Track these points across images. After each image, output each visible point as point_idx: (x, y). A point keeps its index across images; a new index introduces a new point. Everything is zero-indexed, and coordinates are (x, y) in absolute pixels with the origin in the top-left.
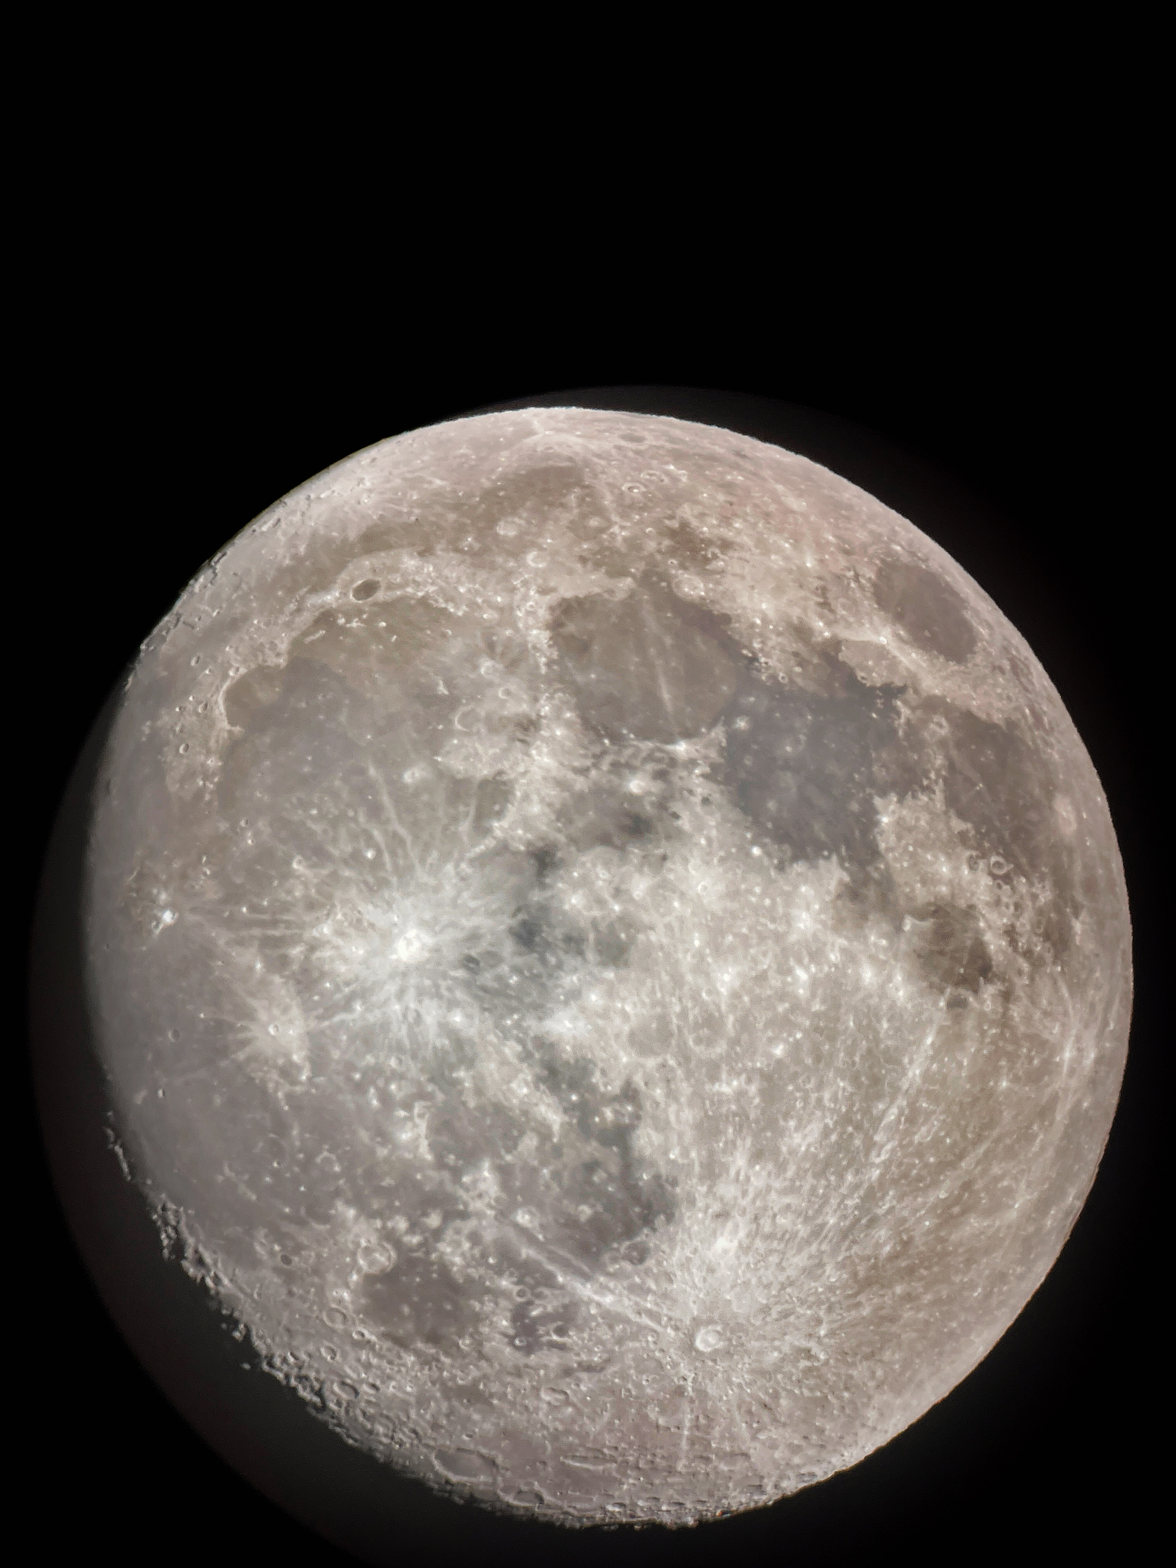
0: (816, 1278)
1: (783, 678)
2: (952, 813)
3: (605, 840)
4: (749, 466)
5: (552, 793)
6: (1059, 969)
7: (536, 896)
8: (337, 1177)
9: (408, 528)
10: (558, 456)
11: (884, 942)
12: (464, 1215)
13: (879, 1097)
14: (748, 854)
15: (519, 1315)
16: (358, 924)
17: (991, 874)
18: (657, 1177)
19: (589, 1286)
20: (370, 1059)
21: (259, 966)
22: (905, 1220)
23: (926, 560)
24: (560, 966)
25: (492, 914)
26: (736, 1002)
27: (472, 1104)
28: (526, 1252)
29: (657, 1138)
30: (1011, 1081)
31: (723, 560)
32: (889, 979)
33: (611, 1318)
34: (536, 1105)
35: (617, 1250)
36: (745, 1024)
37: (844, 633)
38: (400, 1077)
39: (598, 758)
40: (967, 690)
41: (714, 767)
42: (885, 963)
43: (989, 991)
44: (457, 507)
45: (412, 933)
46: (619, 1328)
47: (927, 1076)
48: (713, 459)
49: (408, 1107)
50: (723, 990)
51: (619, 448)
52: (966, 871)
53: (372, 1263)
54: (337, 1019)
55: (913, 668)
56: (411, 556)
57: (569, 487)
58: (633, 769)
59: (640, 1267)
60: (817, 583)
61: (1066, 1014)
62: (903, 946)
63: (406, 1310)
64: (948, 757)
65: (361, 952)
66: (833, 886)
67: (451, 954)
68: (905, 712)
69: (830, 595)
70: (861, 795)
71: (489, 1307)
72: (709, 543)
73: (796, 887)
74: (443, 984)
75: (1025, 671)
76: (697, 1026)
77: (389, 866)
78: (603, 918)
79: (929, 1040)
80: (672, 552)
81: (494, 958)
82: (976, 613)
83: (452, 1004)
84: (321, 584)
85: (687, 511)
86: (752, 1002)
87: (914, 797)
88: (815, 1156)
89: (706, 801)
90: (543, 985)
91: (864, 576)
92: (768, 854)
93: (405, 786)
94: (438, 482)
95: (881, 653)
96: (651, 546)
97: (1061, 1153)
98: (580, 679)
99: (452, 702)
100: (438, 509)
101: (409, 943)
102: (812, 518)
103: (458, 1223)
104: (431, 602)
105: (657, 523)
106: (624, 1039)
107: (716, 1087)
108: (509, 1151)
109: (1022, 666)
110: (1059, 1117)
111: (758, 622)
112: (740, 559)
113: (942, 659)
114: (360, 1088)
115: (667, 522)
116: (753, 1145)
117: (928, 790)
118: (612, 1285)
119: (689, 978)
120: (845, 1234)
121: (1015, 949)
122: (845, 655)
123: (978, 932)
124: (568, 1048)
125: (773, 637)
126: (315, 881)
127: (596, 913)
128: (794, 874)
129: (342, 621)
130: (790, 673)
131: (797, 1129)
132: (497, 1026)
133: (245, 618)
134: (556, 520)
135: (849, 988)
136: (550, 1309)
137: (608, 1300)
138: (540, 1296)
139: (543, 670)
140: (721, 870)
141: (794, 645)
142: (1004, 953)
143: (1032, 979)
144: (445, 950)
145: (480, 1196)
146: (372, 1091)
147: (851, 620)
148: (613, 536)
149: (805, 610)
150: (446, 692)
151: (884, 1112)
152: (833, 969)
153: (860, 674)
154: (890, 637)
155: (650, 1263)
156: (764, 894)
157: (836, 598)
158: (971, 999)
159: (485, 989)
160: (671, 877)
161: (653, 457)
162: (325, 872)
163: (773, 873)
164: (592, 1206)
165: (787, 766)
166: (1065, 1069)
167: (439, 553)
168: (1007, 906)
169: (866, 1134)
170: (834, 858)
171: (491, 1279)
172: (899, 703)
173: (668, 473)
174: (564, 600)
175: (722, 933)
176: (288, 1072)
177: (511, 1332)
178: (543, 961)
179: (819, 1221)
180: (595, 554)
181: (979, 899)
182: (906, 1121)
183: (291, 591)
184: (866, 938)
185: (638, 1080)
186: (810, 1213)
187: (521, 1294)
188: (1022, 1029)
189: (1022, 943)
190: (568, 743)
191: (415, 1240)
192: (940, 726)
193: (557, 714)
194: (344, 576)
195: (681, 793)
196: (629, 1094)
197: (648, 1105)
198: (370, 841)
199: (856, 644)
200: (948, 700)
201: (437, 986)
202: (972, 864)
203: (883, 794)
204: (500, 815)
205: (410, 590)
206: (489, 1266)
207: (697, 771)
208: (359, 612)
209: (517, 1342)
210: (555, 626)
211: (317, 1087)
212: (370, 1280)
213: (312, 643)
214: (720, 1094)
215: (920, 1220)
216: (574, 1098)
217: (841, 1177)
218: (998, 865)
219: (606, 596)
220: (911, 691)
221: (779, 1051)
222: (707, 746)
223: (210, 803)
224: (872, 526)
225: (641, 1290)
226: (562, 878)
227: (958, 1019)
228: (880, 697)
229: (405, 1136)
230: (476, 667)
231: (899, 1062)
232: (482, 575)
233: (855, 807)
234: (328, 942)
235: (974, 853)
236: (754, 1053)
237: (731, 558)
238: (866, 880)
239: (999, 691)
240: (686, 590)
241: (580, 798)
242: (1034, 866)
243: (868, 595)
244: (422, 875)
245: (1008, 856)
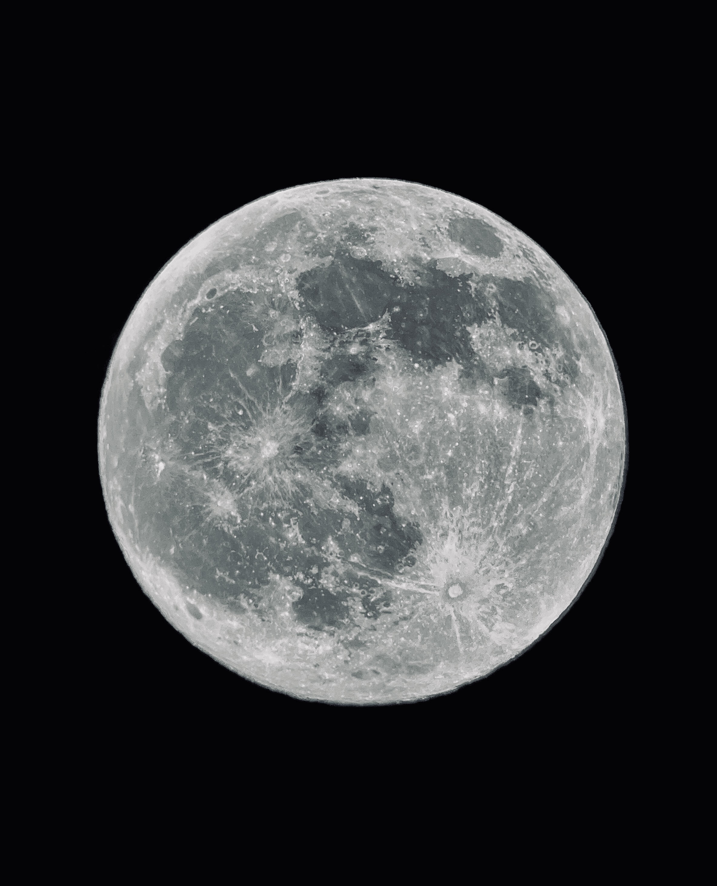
0: (497, 552)
1: (412, 284)
2: (505, 326)
3: (345, 378)
4: (380, 191)
5: (316, 363)
6: (574, 385)
7: (320, 412)
8: (266, 562)
9: (226, 260)
10: (289, 209)
11: (487, 392)
12: (328, 564)
13: (501, 464)
14: (413, 368)
15: (365, 602)
16: (243, 447)
17: (530, 350)
18: (409, 524)
19: (393, 582)
20: (265, 505)
21: (205, 477)
22: (530, 516)
23: (473, 215)
24: (339, 440)
25: (302, 426)
26: (423, 436)
27: (316, 513)
28: (361, 574)
29: (403, 507)
30: (564, 441)
31: (373, 236)
32: (493, 408)
33: (407, 594)
34: (345, 506)
35: (401, 562)
36: (431, 445)
37: (437, 257)
38: (280, 509)
39: (332, 342)
40: (502, 268)
41: (387, 332)
42: (489, 401)
43: (542, 403)
44: (245, 245)
45: (269, 444)
46: (412, 597)
47: (522, 448)
48: (362, 192)
49: (288, 522)
50: (417, 432)
51: (316, 198)
52: (518, 351)
53: (293, 597)
54: (245, 491)
55: (473, 265)
56: (229, 272)
57: (295, 222)
58: (350, 343)
59: (413, 567)
60: (420, 236)
61: (583, 405)
62: (496, 392)
63: (315, 613)
64: (498, 300)
65: (248, 458)
66: (456, 373)
67: (288, 448)
68: (473, 285)
69: (427, 241)
70: (460, 328)
71: (350, 603)
72: (365, 230)
73: (439, 377)
74: (288, 463)
75: (531, 254)
76: (409, 452)
77: (250, 416)
78: (353, 414)
79: (519, 431)
80: (348, 239)
81: (308, 445)
82: (502, 233)
83: (295, 471)
84: (192, 297)
85: (352, 218)
86: (431, 434)
87: (486, 323)
88: (480, 497)
89: (387, 349)
90: (333, 451)
91: (442, 228)
92: (421, 365)
93: (249, 378)
94: (235, 235)
95: (457, 261)
96: (337, 238)
97: (598, 468)
98: (316, 308)
99: (260, 334)
100: (237, 247)
101: (268, 448)
102: (413, 208)
103: (326, 569)
104: (241, 291)
105: (338, 228)
106: (375, 466)
107: (425, 477)
108: (339, 530)
109: (529, 252)
110: (592, 453)
111: (395, 261)
112: (380, 234)
113: (487, 257)
114: (265, 520)
115: (344, 226)
116: (449, 499)
117: (492, 317)
118: (403, 579)
119: (399, 431)
120: (503, 529)
121: (550, 381)
122: (440, 267)
123: (531, 378)
124: (352, 477)
125: (404, 266)
126: (219, 431)
127: (350, 413)
128: (436, 371)
129: (204, 311)
130: (414, 280)
131: (467, 487)
132: (317, 474)
133: (163, 321)
134: (291, 238)
135: (475, 417)
136: (378, 597)
137: (404, 586)
138: (372, 592)
139: (298, 308)
140: (401, 379)
141: (414, 267)
142: (546, 384)
143: (562, 392)
144: (285, 447)
145: (331, 554)
146: (271, 519)
147: (439, 249)
148: (319, 239)
149: (416, 250)
150: (257, 330)
151: (506, 470)
152: (465, 411)
153: (448, 273)
154: (460, 253)
155: (418, 563)
156: (424, 384)
157: (430, 241)
158: (534, 409)
159: (308, 460)
160: (379, 388)
161: (332, 198)
162: (223, 426)
163: (426, 373)
164: (383, 545)
165: (422, 323)
166: (590, 430)
167: (241, 267)
168: (542, 362)
169: (500, 481)
170: (453, 360)
171: (348, 590)
172: (470, 282)
173: (340, 204)
174: (302, 273)
175: (409, 407)
176: (231, 521)
177: (365, 611)
178: (330, 440)
179: (490, 526)
180: (312, 249)
181: (527, 362)
182: (518, 471)
183: (180, 303)
184: (477, 392)
185: (387, 483)
186: (485, 523)
187: (363, 593)
188: (563, 416)
189: (553, 378)
190: (317, 339)
191: (310, 581)
192: (492, 288)
193: (309, 326)
194: (201, 290)
195: (375, 349)
196: (386, 490)
197: (395, 493)
198: (240, 407)
199: (443, 260)
200: (494, 275)
201: (286, 464)
202: (521, 347)
203: (470, 324)
204: (294, 379)
205: (230, 288)
206: (346, 585)
207: (381, 336)
208: (210, 304)
209: (368, 615)
210: (300, 287)
211: (246, 524)
212: (295, 604)
213: (193, 325)
214: (428, 480)
215: (537, 515)
216: (361, 498)
217: (494, 504)
218: (533, 345)
219: (321, 267)
220: (474, 275)
221: (450, 453)
222: (382, 324)
223: (165, 409)
224: (445, 205)
225: (416, 577)
226: (329, 401)
227: (530, 419)
228: (460, 282)
229: (290, 535)
230: (268, 315)
231: (508, 445)
232: (262, 272)
233: (458, 334)
234: (233, 458)
235: (521, 343)
236: (438, 458)
237: (377, 234)
238: (472, 366)
239: (518, 266)
240: (358, 254)
241: (329, 363)
242: (551, 342)
243: (445, 236)
244: (267, 416)
245: (538, 340)
